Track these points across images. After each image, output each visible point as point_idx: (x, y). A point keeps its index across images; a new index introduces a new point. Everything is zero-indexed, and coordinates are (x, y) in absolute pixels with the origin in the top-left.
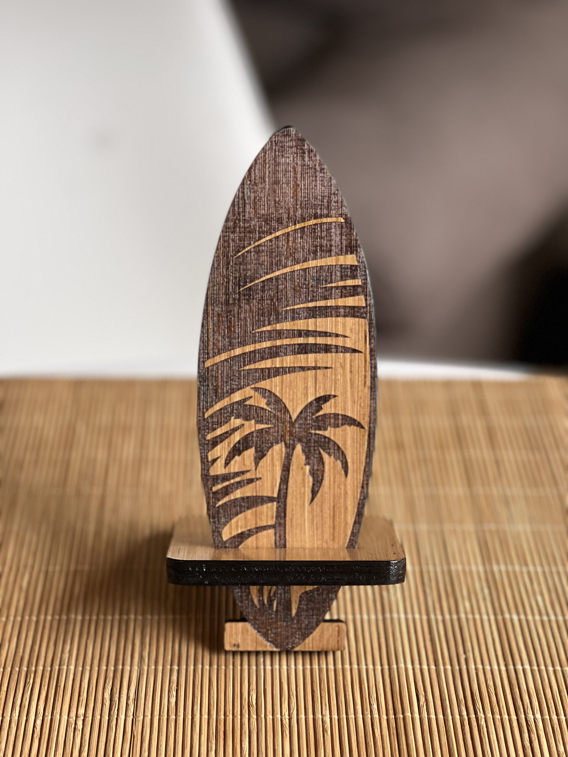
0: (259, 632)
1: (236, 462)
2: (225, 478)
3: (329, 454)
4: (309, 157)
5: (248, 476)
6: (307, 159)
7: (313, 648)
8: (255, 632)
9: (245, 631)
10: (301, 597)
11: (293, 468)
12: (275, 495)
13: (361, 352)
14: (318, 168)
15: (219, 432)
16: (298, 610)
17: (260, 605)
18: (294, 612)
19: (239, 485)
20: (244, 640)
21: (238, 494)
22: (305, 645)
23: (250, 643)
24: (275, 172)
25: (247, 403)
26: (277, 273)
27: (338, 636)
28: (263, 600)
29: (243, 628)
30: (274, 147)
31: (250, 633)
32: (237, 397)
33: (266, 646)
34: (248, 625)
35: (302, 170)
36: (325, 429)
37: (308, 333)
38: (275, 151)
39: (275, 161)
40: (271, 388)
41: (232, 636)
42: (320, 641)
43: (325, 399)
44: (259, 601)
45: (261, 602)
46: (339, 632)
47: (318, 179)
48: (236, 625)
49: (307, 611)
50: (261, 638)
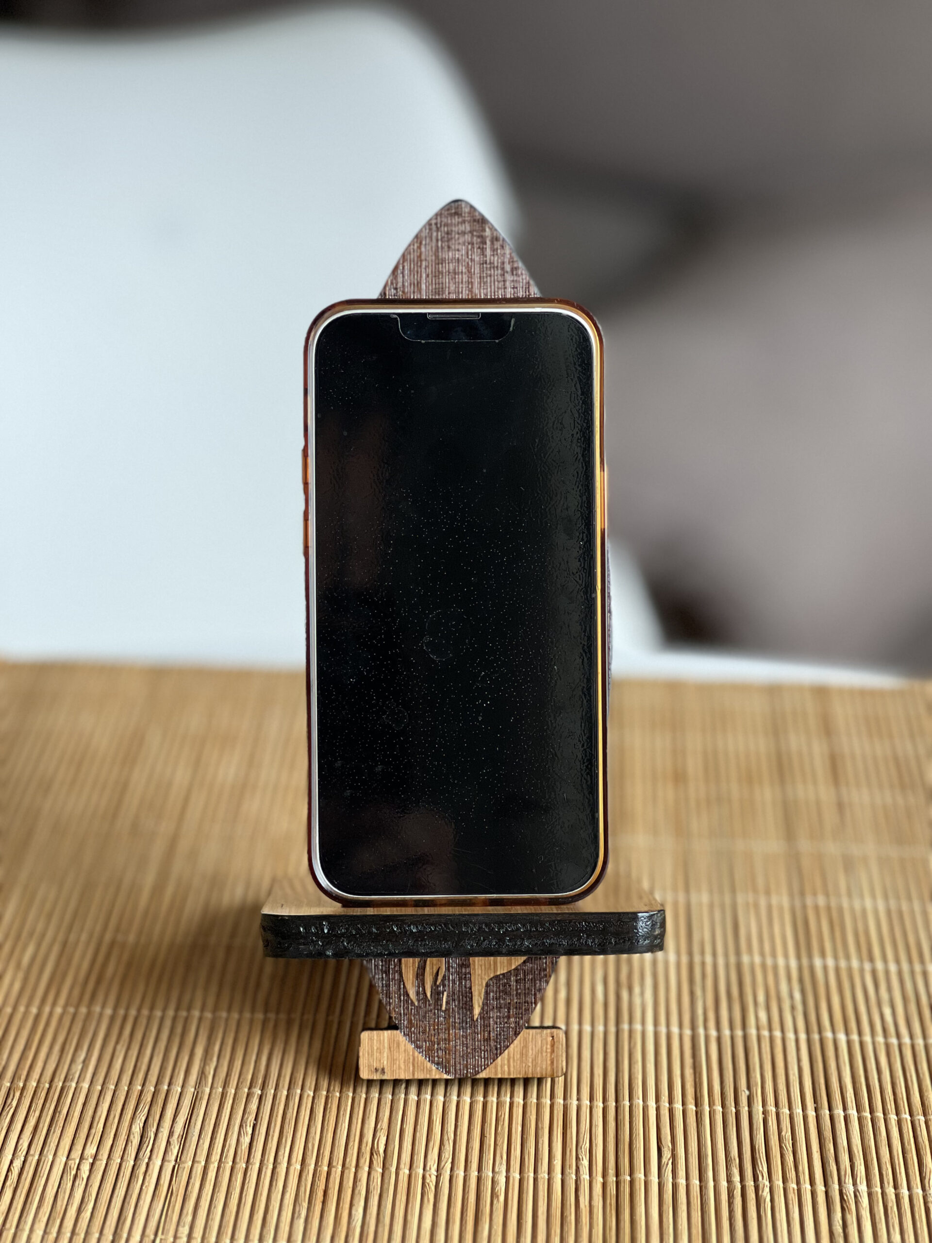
0: (417, 1047)
4: (494, 250)
7: (509, 1073)
8: (410, 1046)
9: (393, 1046)
10: (487, 985)
14: (508, 267)
16: (483, 1009)
17: (419, 1001)
18: (477, 1011)
20: (393, 1060)
22: (496, 1067)
23: (402, 1066)
24: (438, 274)
27: (553, 1051)
28: (425, 993)
29: (391, 1041)
30: (435, 234)
31: (402, 1048)
33: (430, 1071)
34: (398, 1035)
35: (482, 270)
38: (437, 240)
39: (437, 256)
41: (372, 1055)
42: (522, 1062)
44: (418, 993)
45: (421, 994)
46: (553, 1046)
47: (508, 284)
48: (378, 1036)
49: (499, 1008)
50: (420, 1058)
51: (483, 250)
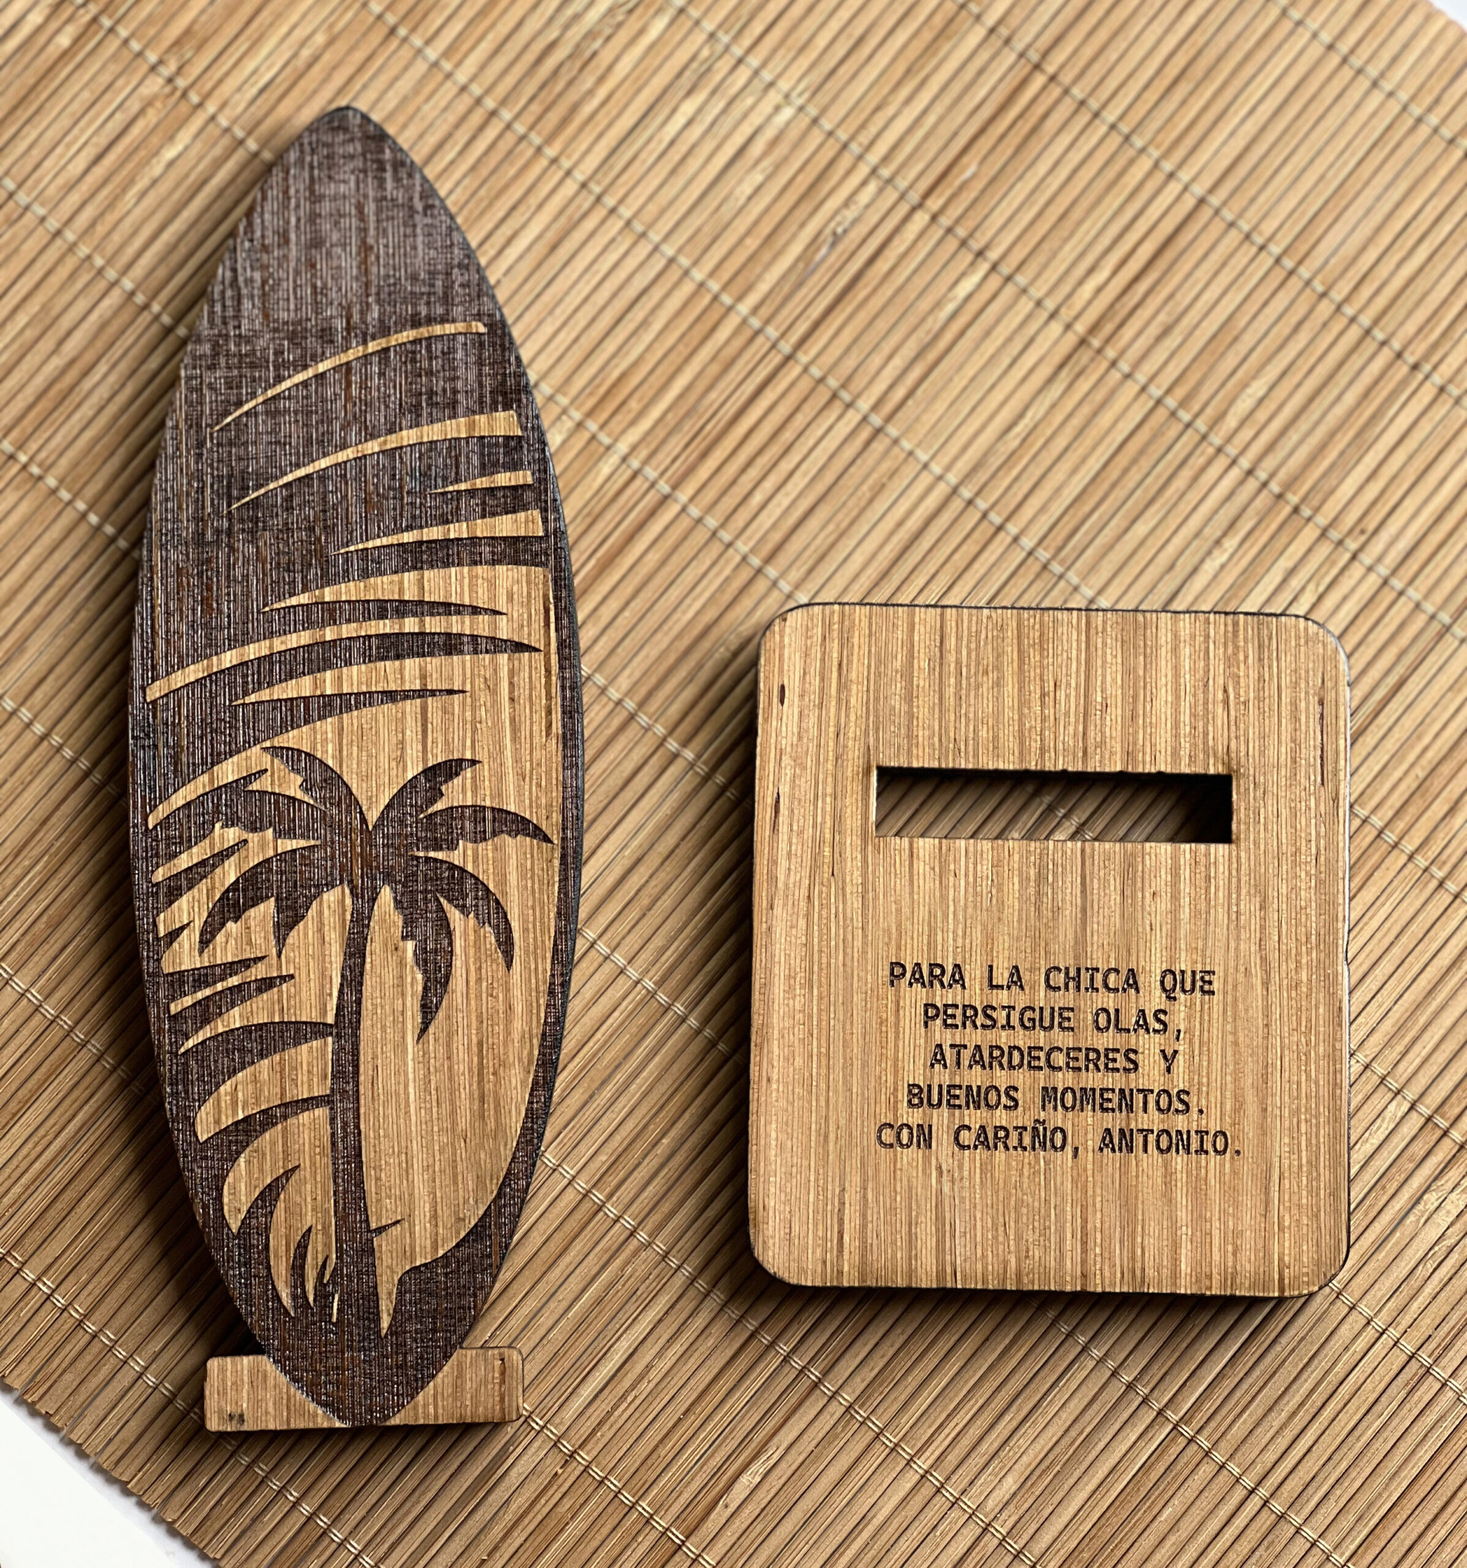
0: (294, 1380)
1: (228, 936)
2: (202, 977)
3: (463, 909)
4: (397, 180)
5: (259, 971)
6: (389, 184)
7: (436, 1417)
8: (284, 1379)
9: (258, 1379)
10: (401, 1281)
11: (375, 949)
12: (330, 1019)
13: (537, 650)
14: (419, 206)
15: (184, 861)
16: (394, 1318)
17: (295, 1308)
18: (385, 1323)
19: (239, 994)
20: (256, 1403)
21: (234, 1018)
22: (415, 1408)
23: (271, 1410)
24: (313, 217)
25: (255, 786)
26: (324, 463)
27: (503, 1382)
28: (305, 1296)
29: (254, 1372)
30: (308, 159)
31: (271, 1382)
32: (229, 771)
33: (316, 1415)
34: (266, 1363)
35: (379, 211)
36: (452, 846)
37: (402, 608)
38: (312, 168)
39: (312, 192)
40: (314, 747)
41: (225, 1393)
42: (455, 1399)
43: (450, 769)
44: (294, 1297)
45: (299, 1297)
46: (503, 1373)
47: (419, 231)
48: (234, 1364)
49: (420, 1319)
50: (300, 1396)
51: (381, 182)
